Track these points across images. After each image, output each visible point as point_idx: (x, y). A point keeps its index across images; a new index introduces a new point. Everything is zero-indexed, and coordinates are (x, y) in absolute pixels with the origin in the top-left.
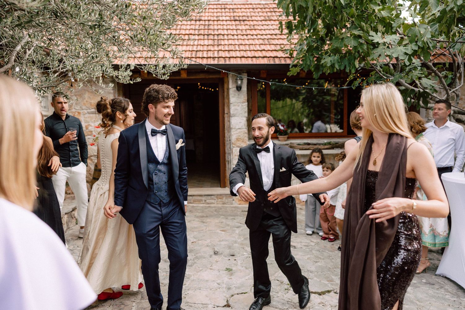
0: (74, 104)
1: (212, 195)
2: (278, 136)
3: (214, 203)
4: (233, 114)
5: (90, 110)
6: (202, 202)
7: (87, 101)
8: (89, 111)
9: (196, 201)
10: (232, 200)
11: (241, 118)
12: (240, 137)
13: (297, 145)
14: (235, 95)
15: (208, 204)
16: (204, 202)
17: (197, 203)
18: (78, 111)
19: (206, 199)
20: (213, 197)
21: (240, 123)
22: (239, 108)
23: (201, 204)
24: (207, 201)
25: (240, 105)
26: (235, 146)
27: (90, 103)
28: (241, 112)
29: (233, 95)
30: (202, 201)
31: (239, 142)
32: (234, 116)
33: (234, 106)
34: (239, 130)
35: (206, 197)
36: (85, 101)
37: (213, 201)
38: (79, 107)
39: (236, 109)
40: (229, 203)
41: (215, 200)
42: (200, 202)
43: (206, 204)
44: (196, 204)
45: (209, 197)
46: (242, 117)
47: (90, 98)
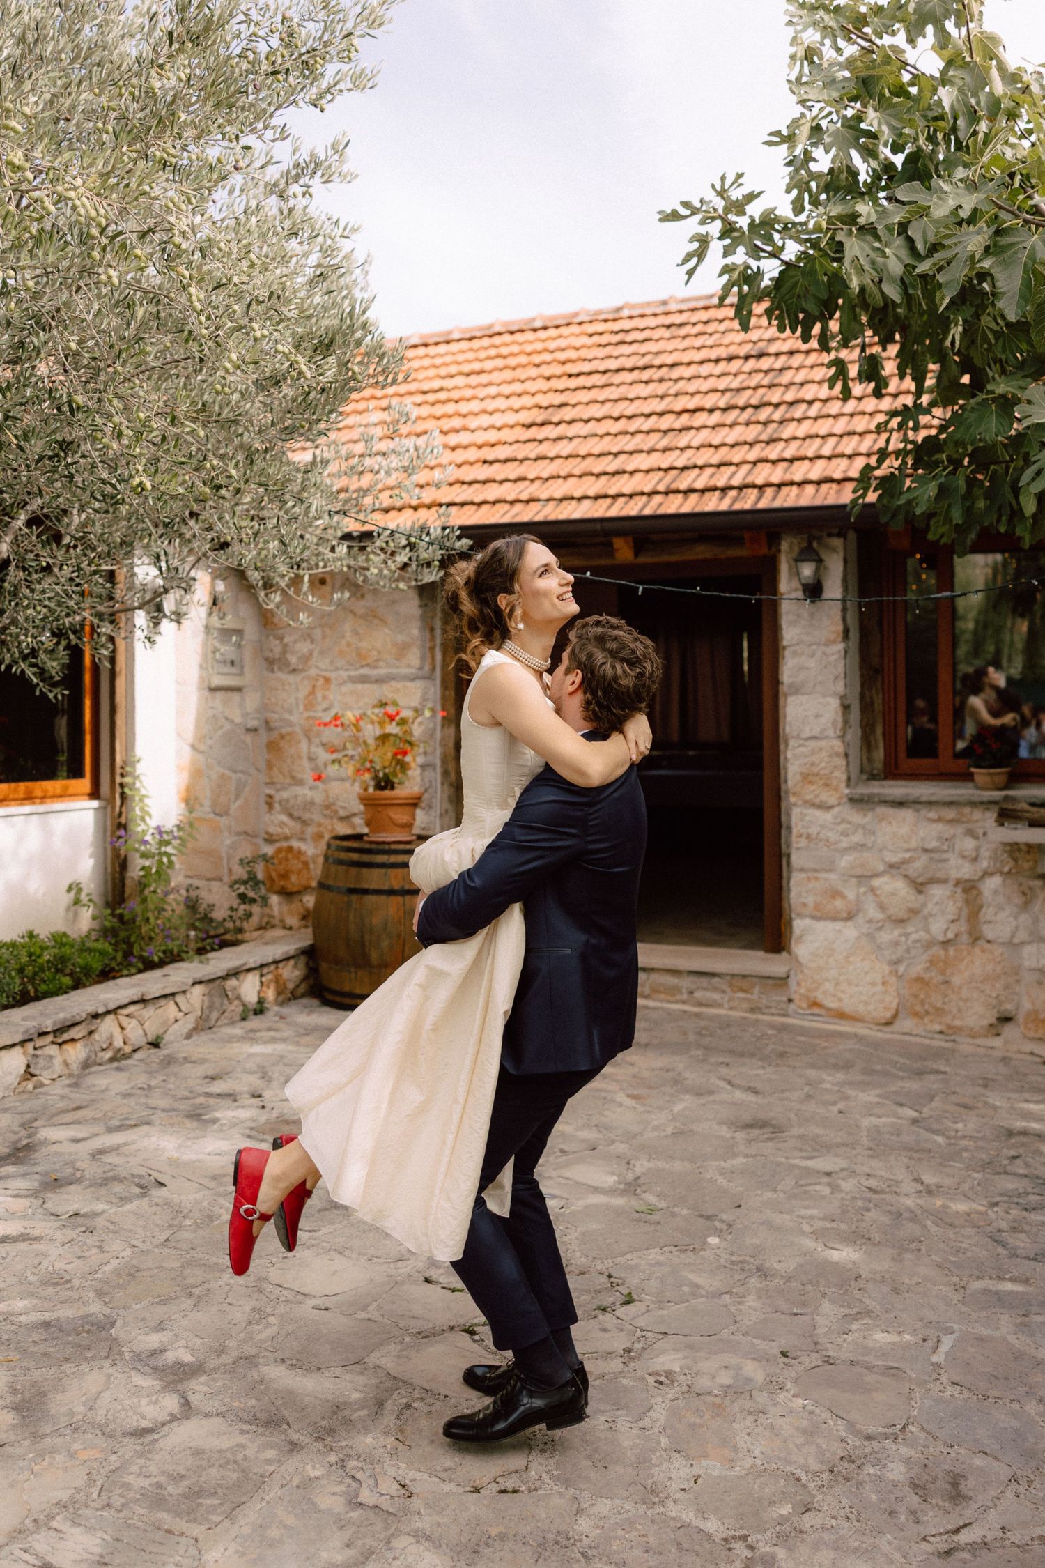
0: (315, 654)
1: (713, 975)
2: (973, 770)
3: (720, 1005)
4: (791, 686)
5: (356, 669)
6: (679, 997)
7: (348, 645)
8: (353, 673)
9: (659, 992)
10: (785, 999)
11: (821, 700)
12: (815, 770)
13: (1026, 807)
14: (799, 616)
15: (701, 1004)
16: (685, 996)
17: (662, 996)
18: (325, 674)
19: (693, 987)
20: (716, 980)
21: (817, 716)
22: (812, 663)
23: (677, 1002)
24: (697, 994)
25: (819, 653)
26: (800, 803)
27: (358, 649)
28: (820, 678)
29: (791, 617)
30: (682, 994)
31: (812, 788)
32: (797, 690)
33: (795, 654)
34: (812, 744)
35: (692, 978)
36: (344, 642)
37: (716, 996)
38: (327, 661)
39: (802, 668)
40: (773, 1011)
41: (724, 992)
42: (673, 995)
43: (694, 1005)
44: (661, 1001)
45: (704, 981)
46: (824, 696)
47: (357, 634)
